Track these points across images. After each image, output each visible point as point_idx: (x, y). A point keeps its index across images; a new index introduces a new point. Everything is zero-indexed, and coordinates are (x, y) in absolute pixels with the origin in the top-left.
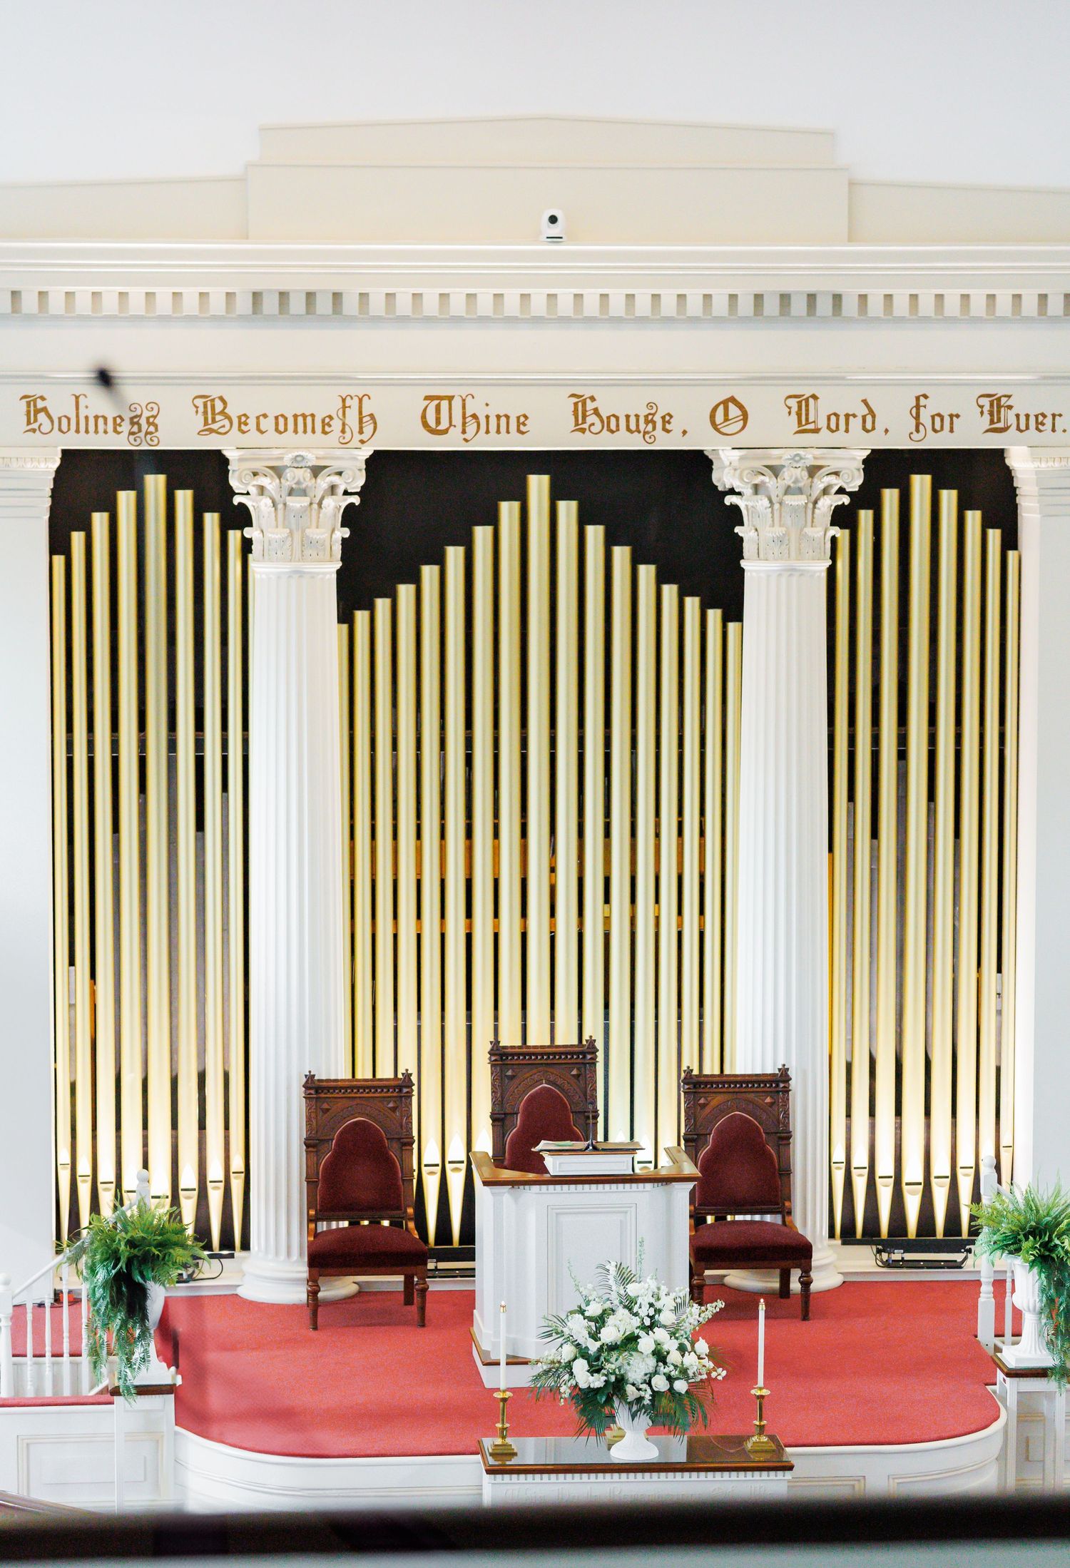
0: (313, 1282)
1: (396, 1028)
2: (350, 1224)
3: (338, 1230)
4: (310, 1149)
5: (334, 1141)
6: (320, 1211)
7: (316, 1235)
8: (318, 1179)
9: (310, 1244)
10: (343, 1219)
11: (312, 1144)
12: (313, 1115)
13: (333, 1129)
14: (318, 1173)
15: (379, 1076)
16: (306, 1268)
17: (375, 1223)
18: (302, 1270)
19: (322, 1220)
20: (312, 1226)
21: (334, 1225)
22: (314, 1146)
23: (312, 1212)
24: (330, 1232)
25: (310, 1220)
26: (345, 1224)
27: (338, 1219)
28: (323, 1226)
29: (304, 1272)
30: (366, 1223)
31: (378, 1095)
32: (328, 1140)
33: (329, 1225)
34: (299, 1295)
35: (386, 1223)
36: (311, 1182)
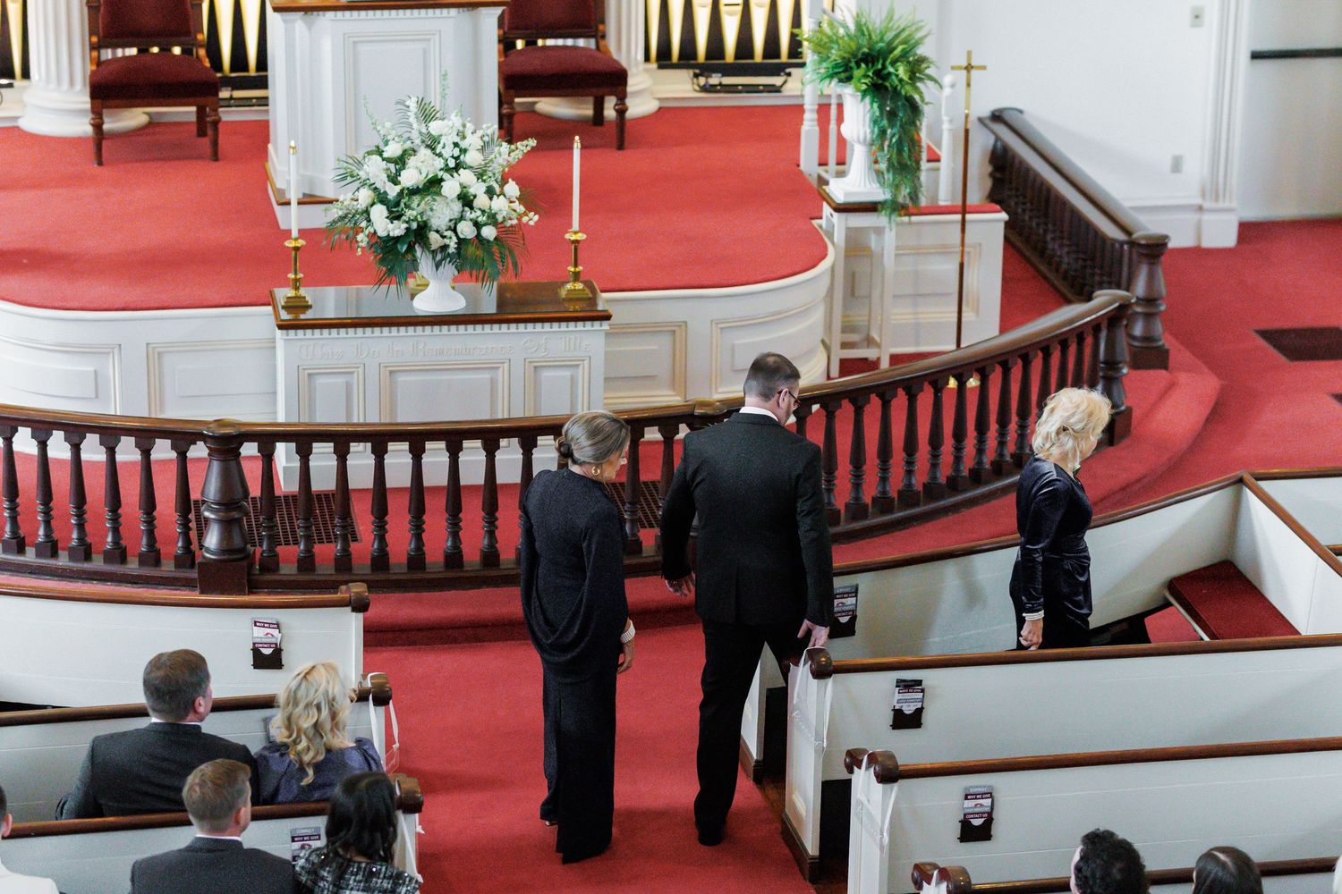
0: (97, 114)
2: (139, 51)
3: (125, 58)
6: (105, 37)
7: (99, 63)
8: (99, 3)
9: (93, 74)
10: (131, 46)
16: (88, 99)
17: (166, 49)
18: (84, 101)
19: (107, 47)
20: (95, 54)
21: (120, 53)
23: (95, 39)
24: (115, 60)
25: (94, 47)
26: (133, 51)
27: (124, 46)
28: (107, 54)
29: (85, 103)
30: (155, 50)
33: (114, 53)
34: (82, 127)
35: (177, 50)
36: (92, 5)
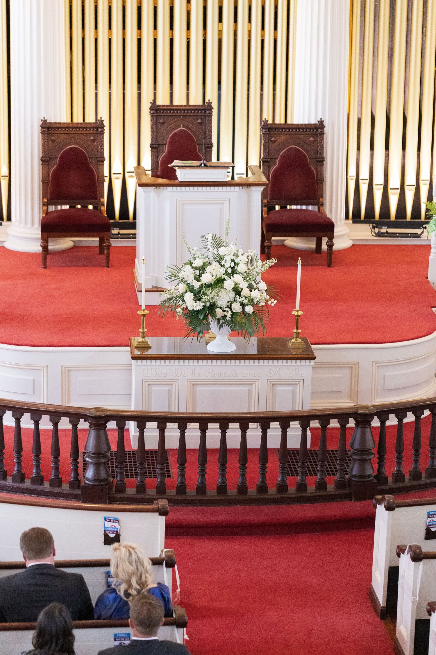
0: (45, 241)
1: (96, 94)
2: (70, 207)
3: (62, 210)
4: (44, 163)
5: (58, 159)
6: (51, 199)
7: (47, 213)
8: (49, 180)
9: (43, 218)
10: (65, 204)
11: (45, 161)
12: (46, 143)
13: (58, 152)
14: (49, 177)
15: (86, 121)
17: (85, 207)
18: (37, 233)
19: (52, 204)
20: (45, 208)
21: (59, 207)
22: (47, 161)
23: (45, 200)
24: (57, 211)
25: (44, 205)
26: (67, 207)
27: (61, 204)
28: (52, 208)
29: (39, 234)
30: (79, 206)
31: (84, 132)
32: (54, 158)
33: (56, 208)
34: (36, 248)
35: (91, 207)
36: (44, 182)
